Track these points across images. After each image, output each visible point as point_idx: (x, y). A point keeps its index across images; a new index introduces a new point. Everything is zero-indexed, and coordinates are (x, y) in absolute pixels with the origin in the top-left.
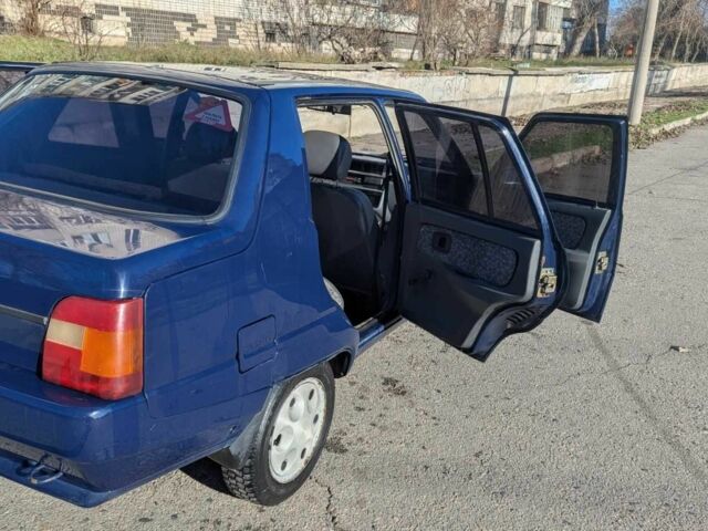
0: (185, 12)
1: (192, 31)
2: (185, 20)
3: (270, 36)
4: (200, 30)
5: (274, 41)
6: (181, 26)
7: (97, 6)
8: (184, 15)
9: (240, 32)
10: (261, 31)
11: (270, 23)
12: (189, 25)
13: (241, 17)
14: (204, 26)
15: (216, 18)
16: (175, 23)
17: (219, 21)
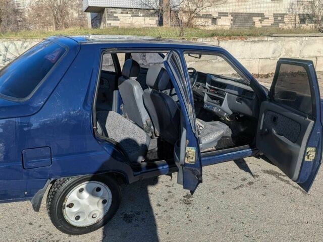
0: (259, 12)
1: (261, 21)
2: (258, 16)
3: (303, 21)
4: (265, 20)
5: (304, 23)
6: (256, 19)
7: (219, 13)
8: (258, 14)
9: (286, 20)
10: (298, 18)
11: (303, 15)
12: (260, 18)
13: (288, 13)
14: (268, 18)
15: (274, 14)
16: (253, 18)
17: (276, 16)
